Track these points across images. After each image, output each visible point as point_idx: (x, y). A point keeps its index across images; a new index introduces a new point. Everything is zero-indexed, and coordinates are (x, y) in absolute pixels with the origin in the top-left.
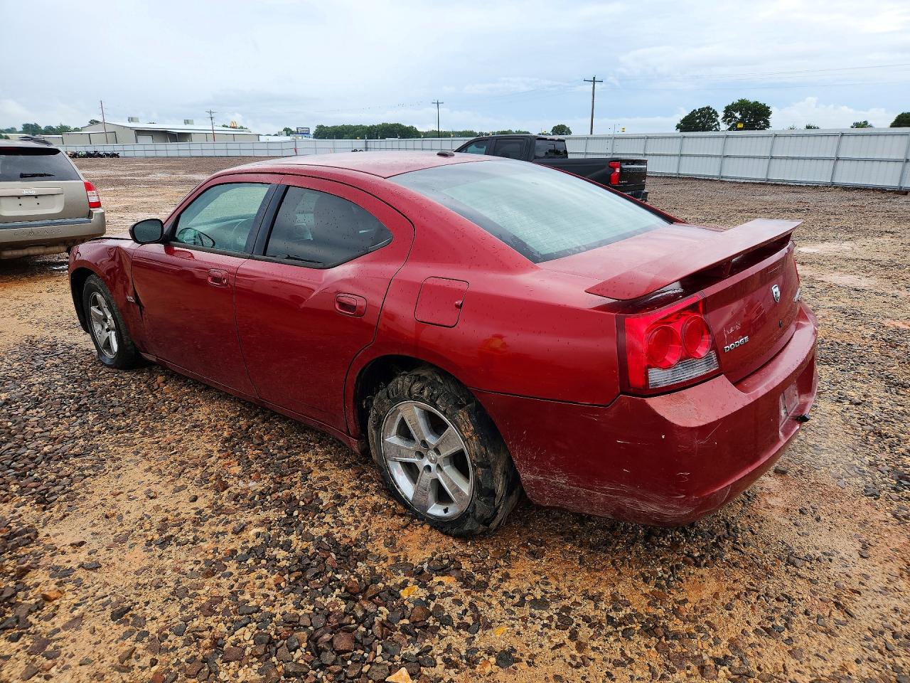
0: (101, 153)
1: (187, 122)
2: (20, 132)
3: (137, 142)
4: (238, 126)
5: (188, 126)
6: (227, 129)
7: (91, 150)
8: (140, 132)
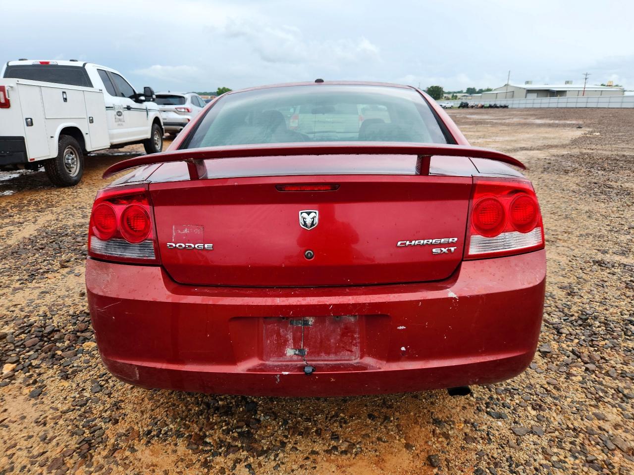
0: (498, 105)
1: (567, 82)
2: (465, 93)
3: (526, 97)
4: (614, 84)
5: (568, 86)
6: (605, 87)
7: (493, 103)
8: (529, 91)
